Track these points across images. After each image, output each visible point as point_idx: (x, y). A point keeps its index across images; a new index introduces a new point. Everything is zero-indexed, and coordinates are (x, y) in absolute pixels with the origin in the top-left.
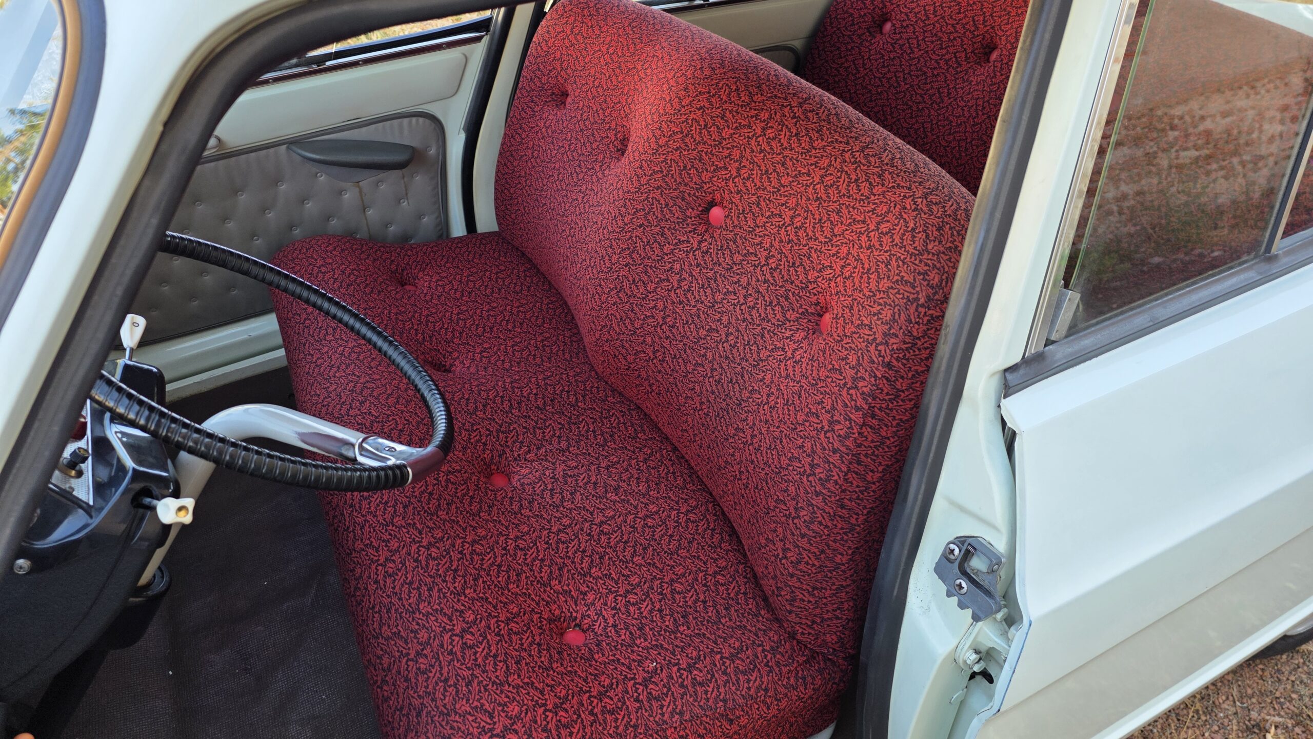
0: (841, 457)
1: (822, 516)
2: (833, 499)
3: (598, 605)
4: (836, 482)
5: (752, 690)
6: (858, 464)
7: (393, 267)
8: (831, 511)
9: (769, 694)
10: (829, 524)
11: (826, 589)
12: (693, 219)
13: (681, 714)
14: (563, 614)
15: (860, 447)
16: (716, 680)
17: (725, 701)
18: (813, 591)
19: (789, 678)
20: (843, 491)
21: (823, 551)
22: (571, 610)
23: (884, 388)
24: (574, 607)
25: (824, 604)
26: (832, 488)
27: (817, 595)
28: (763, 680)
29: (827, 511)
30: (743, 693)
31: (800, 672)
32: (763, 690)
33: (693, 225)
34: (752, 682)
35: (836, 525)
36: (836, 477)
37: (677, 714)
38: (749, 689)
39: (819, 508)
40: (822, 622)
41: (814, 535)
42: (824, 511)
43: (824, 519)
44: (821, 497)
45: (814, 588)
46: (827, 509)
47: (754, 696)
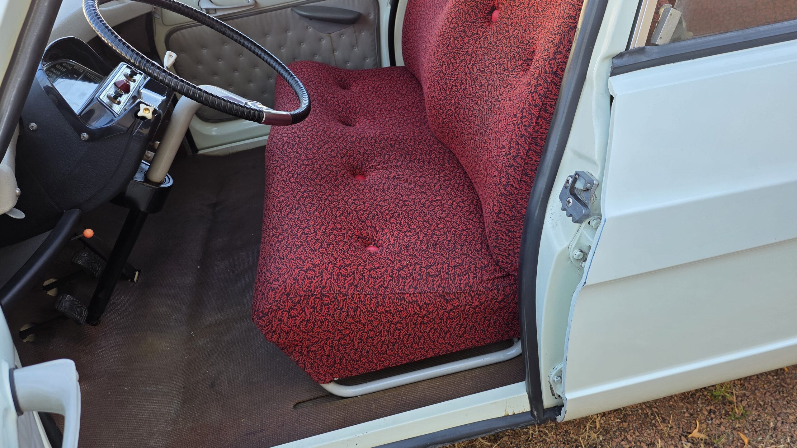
0: (525, 139)
1: (514, 181)
2: (520, 169)
3: (388, 235)
4: (522, 157)
5: (462, 285)
6: (536, 145)
7: (340, 79)
8: (519, 177)
9: (472, 290)
10: (518, 187)
11: (516, 232)
12: (482, 19)
13: (415, 288)
14: (368, 237)
15: (537, 133)
16: (441, 276)
17: (444, 288)
18: (508, 233)
19: (487, 283)
20: (526, 164)
21: (513, 206)
22: (374, 235)
23: (553, 91)
24: (375, 234)
25: (515, 242)
26: (519, 161)
27: (511, 236)
28: (470, 281)
29: (516, 177)
30: (456, 285)
31: (496, 282)
32: (469, 286)
33: (481, 23)
34: (462, 281)
35: (522, 188)
36: (522, 154)
37: (413, 288)
38: (460, 284)
39: (511, 176)
40: (514, 254)
41: (508, 194)
42: (515, 178)
43: (514, 183)
44: (513, 168)
45: (509, 231)
46: (516, 176)
47: (463, 288)
